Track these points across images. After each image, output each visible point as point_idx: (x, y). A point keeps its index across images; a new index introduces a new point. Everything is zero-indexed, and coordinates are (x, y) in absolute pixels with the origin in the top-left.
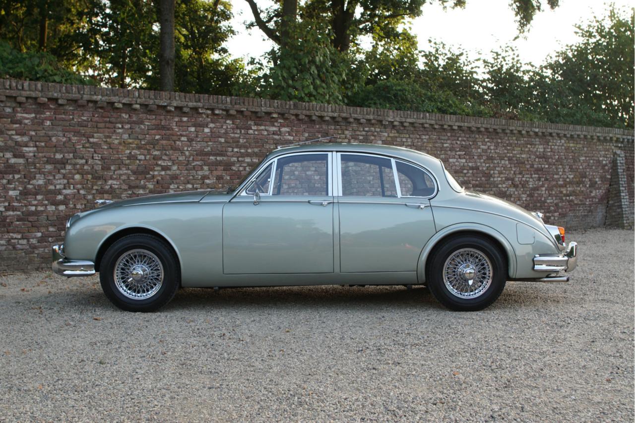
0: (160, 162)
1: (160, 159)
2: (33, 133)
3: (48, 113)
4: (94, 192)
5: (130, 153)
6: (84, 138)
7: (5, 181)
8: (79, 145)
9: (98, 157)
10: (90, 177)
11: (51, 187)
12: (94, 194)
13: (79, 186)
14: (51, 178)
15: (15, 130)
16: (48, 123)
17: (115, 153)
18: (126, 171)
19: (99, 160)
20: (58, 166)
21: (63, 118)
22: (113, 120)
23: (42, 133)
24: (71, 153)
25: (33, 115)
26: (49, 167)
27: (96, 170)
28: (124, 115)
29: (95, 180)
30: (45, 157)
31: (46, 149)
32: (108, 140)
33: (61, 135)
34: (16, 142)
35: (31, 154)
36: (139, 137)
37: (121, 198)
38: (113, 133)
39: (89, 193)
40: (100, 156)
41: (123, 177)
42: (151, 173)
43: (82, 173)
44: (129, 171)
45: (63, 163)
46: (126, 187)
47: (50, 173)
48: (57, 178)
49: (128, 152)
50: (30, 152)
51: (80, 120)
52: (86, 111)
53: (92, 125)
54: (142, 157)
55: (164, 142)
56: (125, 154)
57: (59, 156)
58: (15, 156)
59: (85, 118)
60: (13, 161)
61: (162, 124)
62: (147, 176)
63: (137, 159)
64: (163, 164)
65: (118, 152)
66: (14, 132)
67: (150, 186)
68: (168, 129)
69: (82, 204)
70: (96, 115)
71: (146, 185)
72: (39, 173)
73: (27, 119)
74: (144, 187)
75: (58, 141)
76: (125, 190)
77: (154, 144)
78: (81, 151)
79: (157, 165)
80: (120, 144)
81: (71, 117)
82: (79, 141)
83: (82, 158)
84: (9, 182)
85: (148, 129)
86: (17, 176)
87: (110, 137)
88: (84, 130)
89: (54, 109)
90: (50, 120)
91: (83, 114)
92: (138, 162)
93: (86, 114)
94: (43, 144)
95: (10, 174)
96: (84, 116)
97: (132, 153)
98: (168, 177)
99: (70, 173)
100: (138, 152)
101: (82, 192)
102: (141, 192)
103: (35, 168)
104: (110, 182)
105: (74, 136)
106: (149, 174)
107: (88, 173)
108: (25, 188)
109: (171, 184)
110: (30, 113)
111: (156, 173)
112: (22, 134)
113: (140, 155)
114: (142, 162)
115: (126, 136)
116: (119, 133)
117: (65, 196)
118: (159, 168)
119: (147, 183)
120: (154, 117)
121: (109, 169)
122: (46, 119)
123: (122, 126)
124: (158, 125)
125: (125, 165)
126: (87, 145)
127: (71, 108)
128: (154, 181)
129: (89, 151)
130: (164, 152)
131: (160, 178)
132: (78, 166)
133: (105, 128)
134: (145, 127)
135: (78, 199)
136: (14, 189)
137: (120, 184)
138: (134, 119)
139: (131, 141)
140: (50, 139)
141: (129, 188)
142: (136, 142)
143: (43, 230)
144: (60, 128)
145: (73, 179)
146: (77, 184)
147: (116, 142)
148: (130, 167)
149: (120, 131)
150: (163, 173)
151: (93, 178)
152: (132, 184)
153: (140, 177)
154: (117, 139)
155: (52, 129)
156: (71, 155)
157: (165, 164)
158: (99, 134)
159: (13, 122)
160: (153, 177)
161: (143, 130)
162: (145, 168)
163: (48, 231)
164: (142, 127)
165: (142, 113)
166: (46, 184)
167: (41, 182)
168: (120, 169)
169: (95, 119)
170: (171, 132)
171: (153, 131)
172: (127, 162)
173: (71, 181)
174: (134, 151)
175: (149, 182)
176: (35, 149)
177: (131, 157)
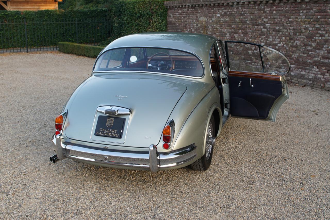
0: (319, 32)
1: (320, 30)
2: (269, 17)
3: (274, 8)
4: (290, 46)
5: (305, 26)
6: (287, 19)
7: (260, 39)
8: (285, 22)
9: (292, 28)
10: (288, 38)
11: (274, 42)
12: (289, 47)
13: (284, 43)
14: (274, 38)
15: (264, 16)
16: (274, 12)
17: (299, 26)
18: (303, 36)
19: (292, 30)
20: (277, 32)
21: (279, 9)
22: (299, 9)
23: (272, 17)
24: (282, 26)
25: (270, 9)
26: (274, 33)
27: (291, 35)
28: (303, 6)
29: (290, 40)
30: (273, 28)
31: (274, 24)
32: (296, 19)
33: (279, 18)
34: (265, 21)
35: (269, 27)
36: (310, 18)
37: (300, 50)
38: (299, 16)
39: (287, 46)
40: (293, 28)
41: (302, 39)
42: (314, 38)
43: (286, 36)
44: (304, 36)
45: (279, 31)
46: (302, 45)
47: (274, 35)
48: (276, 38)
49: (304, 25)
50: (268, 26)
51: (285, 10)
52: (288, 5)
53: (290, 12)
54: (310, 29)
55: (322, 20)
56: (303, 27)
57: (277, 28)
58: (264, 28)
59: (287, 9)
60: (263, 30)
61: (322, 9)
62: (313, 39)
63: (308, 30)
64: (321, 33)
65: (300, 26)
66: (263, 17)
67: (314, 45)
68: (325, 12)
69: (284, 52)
70: (292, 7)
71: (312, 45)
72: (271, 36)
73: (268, 11)
74: (311, 46)
75: (278, 20)
76: (302, 46)
77: (317, 21)
78: (286, 25)
79: (318, 33)
80: (301, 21)
81: (282, 8)
82: (285, 20)
83: (286, 29)
84: (262, 39)
85: (315, 13)
86: (264, 37)
87: (297, 18)
88: (287, 15)
89: (277, 5)
90: (276, 11)
91: (287, 7)
92: (308, 31)
93: (288, 6)
94: (272, 22)
95: (262, 35)
96: (287, 8)
97: (306, 26)
98: (323, 40)
99: (281, 36)
100: (309, 26)
101: (285, 46)
102: (309, 48)
103: (269, 33)
104: (296, 42)
105: (284, 18)
106: (313, 38)
107: (287, 37)
108: (266, 42)
109: (324, 45)
110: (269, 8)
111: (317, 38)
112: (266, 18)
113: (310, 27)
114: (310, 31)
115: (304, 17)
116: (301, 16)
117: (279, 47)
118: (318, 35)
119: (312, 43)
120: (318, 5)
121: (296, 35)
122: (274, 10)
123: (303, 11)
124: (320, 10)
125: (303, 33)
126: (288, 22)
127: (283, 4)
128: (315, 43)
129: (288, 25)
130: (322, 25)
131: (318, 41)
132: (284, 33)
133: (296, 13)
134: (313, 11)
135: (283, 49)
136: (263, 42)
137: (300, 43)
138: (308, 7)
139: (306, 19)
140: (275, 20)
141: (304, 46)
142: (308, 20)
143: (271, 62)
144: (278, 14)
145: (282, 39)
146: (283, 42)
147: (300, 20)
148: (305, 34)
149: (301, 14)
150: (320, 38)
151: (289, 39)
152: (306, 43)
153: (309, 40)
154: (300, 19)
155: (276, 15)
156: (282, 27)
157: (322, 33)
158: (293, 17)
159: (264, 13)
160: (315, 40)
161: (312, 13)
162: (312, 34)
163: (272, 62)
164: (312, 11)
165: (312, 4)
166: (273, 41)
167: (271, 40)
168: (300, 35)
169: (292, 9)
170: (326, 13)
171: (317, 14)
172: (304, 31)
173: (281, 40)
174: (307, 25)
175: (313, 43)
176: (270, 24)
177: (306, 29)
